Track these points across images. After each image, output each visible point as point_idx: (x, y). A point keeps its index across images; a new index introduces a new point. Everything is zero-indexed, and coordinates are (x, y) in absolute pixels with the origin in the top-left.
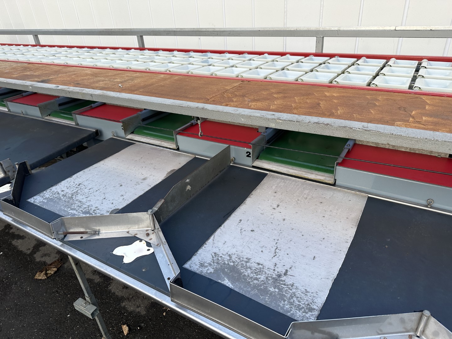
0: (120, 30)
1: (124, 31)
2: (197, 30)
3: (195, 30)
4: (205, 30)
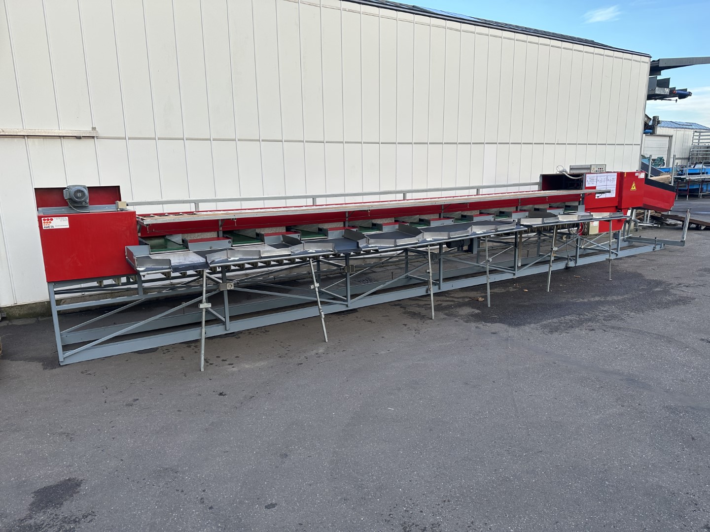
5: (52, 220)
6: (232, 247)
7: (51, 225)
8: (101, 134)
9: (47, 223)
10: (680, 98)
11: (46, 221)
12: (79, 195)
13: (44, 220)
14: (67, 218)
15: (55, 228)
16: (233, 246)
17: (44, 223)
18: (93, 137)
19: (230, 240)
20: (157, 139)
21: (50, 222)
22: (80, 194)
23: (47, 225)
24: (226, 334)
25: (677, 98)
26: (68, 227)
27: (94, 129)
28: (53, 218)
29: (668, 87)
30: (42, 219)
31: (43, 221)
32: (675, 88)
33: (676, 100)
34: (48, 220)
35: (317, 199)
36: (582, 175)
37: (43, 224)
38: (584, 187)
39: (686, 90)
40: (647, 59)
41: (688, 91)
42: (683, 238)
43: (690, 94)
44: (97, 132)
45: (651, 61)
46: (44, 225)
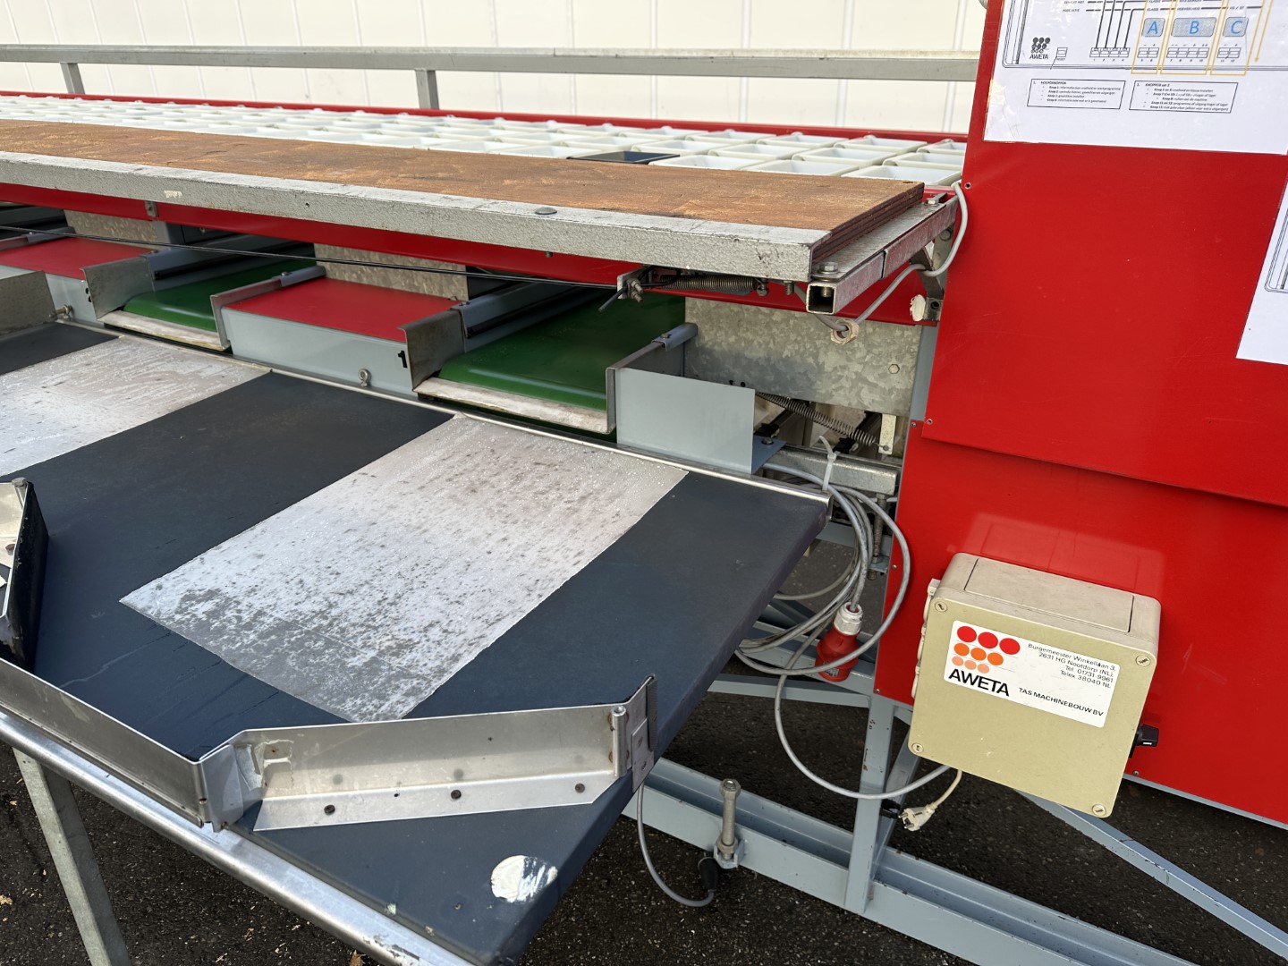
0: (25, 48)
1: (35, 52)
2: (182, 50)
3: (178, 50)
4: (198, 50)
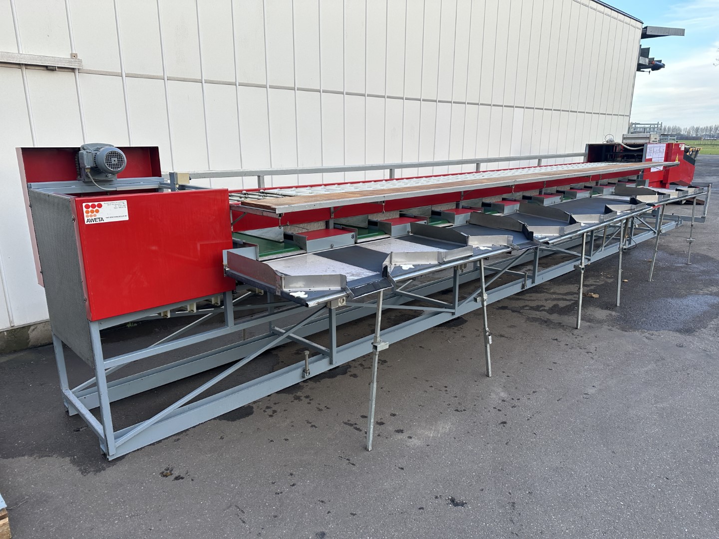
5: (100, 206)
6: (356, 243)
7: (98, 215)
8: (86, 66)
9: (92, 212)
10: (653, 70)
11: (91, 209)
12: (114, 160)
13: (87, 207)
14: (125, 202)
15: (106, 221)
16: (359, 241)
17: (87, 212)
18: (73, 70)
19: (353, 233)
20: (166, 79)
21: (97, 211)
22: (116, 159)
23: (91, 216)
24: (330, 370)
25: (650, 69)
26: (127, 218)
27: (74, 56)
28: (102, 203)
29: (648, 57)
30: (84, 204)
31: (85, 210)
32: (654, 58)
33: (650, 72)
34: (93, 206)
35: (395, 170)
36: (643, 145)
37: (85, 214)
38: (643, 159)
39: (660, 61)
40: (639, 25)
41: (662, 62)
42: (704, 214)
43: (663, 66)
44: (80, 61)
45: (643, 27)
46: (87, 216)
